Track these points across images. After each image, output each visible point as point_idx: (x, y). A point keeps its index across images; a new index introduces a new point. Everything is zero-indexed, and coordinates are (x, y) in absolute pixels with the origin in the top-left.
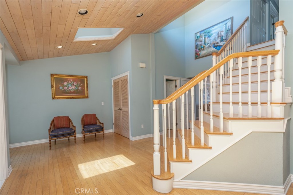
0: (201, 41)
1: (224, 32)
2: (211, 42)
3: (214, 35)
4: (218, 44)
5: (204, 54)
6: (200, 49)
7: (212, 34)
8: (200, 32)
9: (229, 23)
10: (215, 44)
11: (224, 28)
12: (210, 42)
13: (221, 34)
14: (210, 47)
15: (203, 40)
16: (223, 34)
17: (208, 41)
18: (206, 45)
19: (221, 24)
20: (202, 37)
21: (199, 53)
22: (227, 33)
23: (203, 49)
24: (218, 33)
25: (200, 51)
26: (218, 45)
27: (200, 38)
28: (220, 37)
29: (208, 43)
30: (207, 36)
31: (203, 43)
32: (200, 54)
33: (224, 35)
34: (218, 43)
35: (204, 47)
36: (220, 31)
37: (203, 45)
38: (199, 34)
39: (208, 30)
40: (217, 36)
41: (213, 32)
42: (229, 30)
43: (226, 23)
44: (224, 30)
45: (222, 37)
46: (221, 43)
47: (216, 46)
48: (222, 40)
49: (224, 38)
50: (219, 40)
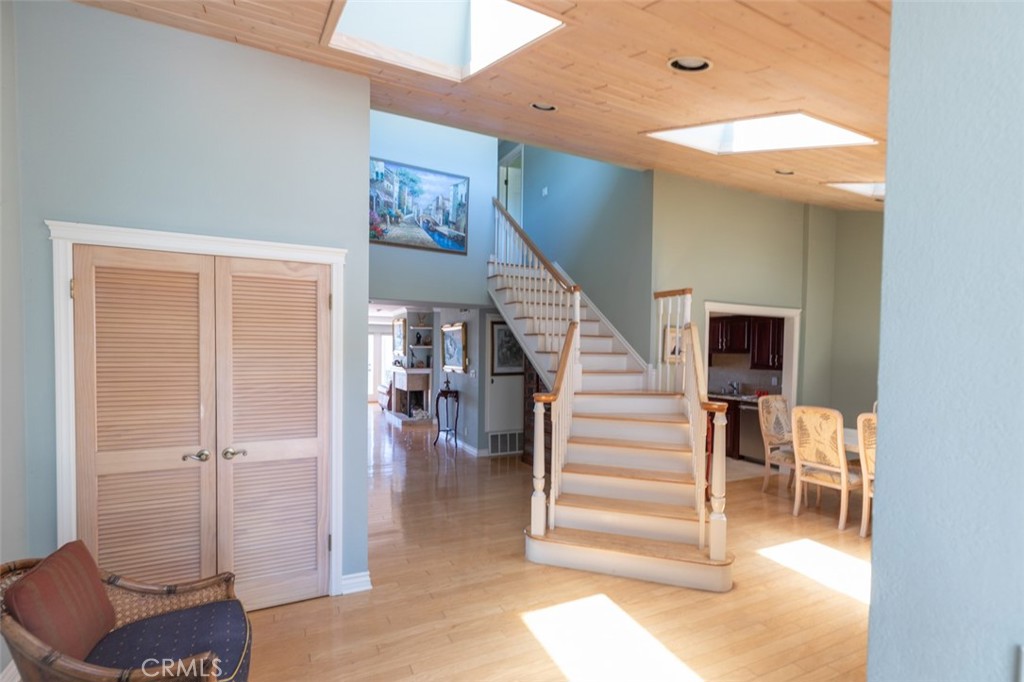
0: (390, 194)
1: (451, 204)
2: (418, 211)
3: (426, 196)
4: (438, 228)
5: (398, 238)
6: (383, 216)
7: (422, 192)
8: (387, 162)
9: (462, 190)
10: (428, 222)
11: (452, 193)
12: (414, 209)
13: (443, 204)
14: (414, 223)
15: (396, 195)
16: (450, 206)
17: (410, 205)
18: (403, 211)
19: (444, 179)
20: (392, 184)
21: (383, 227)
22: (457, 210)
23: (396, 220)
24: (438, 198)
25: (385, 221)
26: (436, 231)
27: (386, 183)
28: (441, 211)
29: (411, 212)
30: (407, 190)
31: (394, 201)
32: (383, 231)
33: (451, 212)
34: (436, 224)
35: (398, 217)
36: (441, 195)
37: (395, 210)
38: (381, 167)
39: (412, 173)
40: (434, 204)
41: (425, 187)
42: (462, 207)
43: (456, 185)
44: (451, 199)
45: (446, 215)
46: (444, 229)
47: (430, 228)
48: (446, 222)
49: (450, 219)
50: (439, 218)
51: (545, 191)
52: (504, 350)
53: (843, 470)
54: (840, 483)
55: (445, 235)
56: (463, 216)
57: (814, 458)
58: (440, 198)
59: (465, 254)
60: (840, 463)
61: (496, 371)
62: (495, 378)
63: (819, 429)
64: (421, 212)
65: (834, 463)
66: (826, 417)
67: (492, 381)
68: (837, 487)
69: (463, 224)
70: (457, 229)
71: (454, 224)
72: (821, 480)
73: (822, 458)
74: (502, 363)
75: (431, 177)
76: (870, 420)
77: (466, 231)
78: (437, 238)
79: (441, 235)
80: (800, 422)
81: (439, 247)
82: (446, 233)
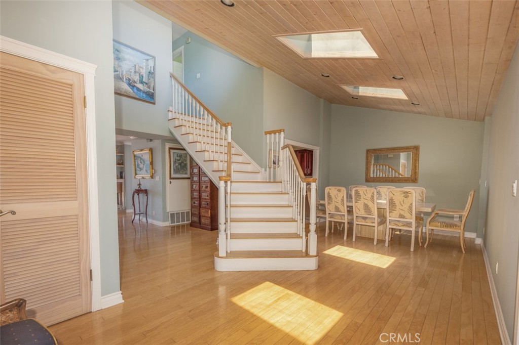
1: (144, 71)
2: (122, 71)
3: (127, 62)
4: (135, 84)
7: (125, 60)
9: (151, 63)
10: (129, 80)
11: (144, 64)
13: (139, 70)
16: (144, 72)
19: (139, 54)
22: (148, 75)
24: (135, 65)
26: (135, 86)
28: (138, 74)
29: (117, 71)
33: (144, 76)
34: (135, 82)
36: (138, 64)
40: (133, 69)
41: (127, 57)
42: (151, 74)
43: (147, 60)
44: (144, 67)
45: (141, 77)
46: (140, 86)
47: (131, 84)
48: (142, 82)
49: (144, 80)
50: (137, 78)
51: (199, 76)
52: (177, 164)
53: (346, 214)
54: (344, 220)
55: (141, 90)
56: (152, 80)
57: (334, 210)
58: (137, 66)
59: (154, 104)
60: (344, 210)
61: (172, 177)
62: (172, 180)
63: (336, 196)
64: (124, 72)
65: (342, 211)
66: (339, 191)
67: (171, 183)
68: (343, 221)
69: (152, 85)
70: (149, 87)
71: (146, 84)
72: (337, 219)
73: (337, 209)
74: (176, 171)
75: (130, 51)
76: (357, 190)
77: (154, 89)
78: (135, 91)
79: (139, 89)
80: (329, 194)
81: (138, 97)
82: (142, 89)
